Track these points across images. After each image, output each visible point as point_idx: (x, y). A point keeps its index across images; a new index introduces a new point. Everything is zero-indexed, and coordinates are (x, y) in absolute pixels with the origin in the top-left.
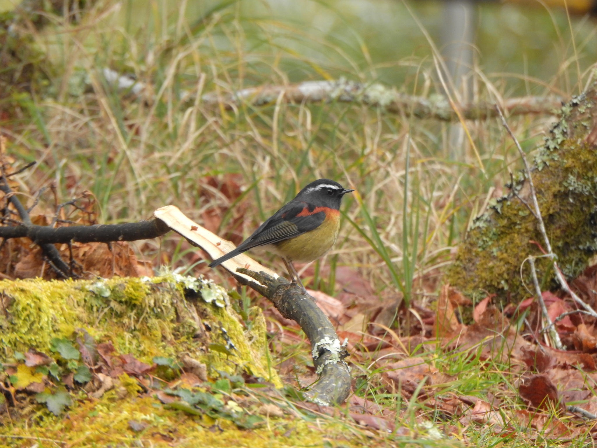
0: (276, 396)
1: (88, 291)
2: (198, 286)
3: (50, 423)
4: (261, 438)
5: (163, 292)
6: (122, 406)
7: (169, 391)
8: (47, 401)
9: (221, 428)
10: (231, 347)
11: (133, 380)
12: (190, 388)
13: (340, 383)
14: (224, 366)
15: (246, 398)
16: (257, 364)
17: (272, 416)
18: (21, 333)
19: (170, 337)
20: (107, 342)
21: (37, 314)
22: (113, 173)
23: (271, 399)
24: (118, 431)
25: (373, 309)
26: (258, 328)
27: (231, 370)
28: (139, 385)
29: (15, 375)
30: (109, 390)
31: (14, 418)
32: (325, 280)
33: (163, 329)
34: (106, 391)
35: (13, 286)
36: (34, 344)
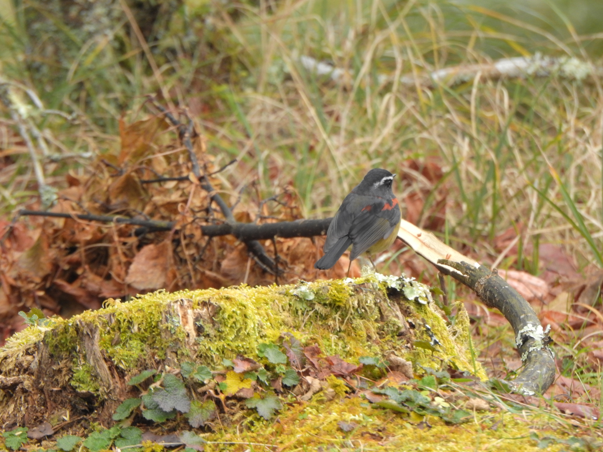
0: (482, 389)
1: (292, 296)
2: (400, 285)
3: (261, 428)
4: (469, 432)
5: (366, 293)
6: (331, 407)
7: (376, 390)
8: (257, 406)
9: (430, 425)
10: (436, 343)
11: (341, 381)
12: (397, 386)
13: (544, 370)
14: (429, 362)
15: (452, 393)
16: (461, 359)
17: (479, 410)
18: (228, 340)
19: (375, 336)
20: (314, 345)
21: (243, 320)
22: (314, 162)
23: (477, 393)
24: (328, 433)
25: (577, 287)
26: (462, 322)
27: (436, 366)
28: (347, 386)
29: (224, 382)
30: (318, 392)
31: (225, 425)
32: (529, 258)
33: (368, 329)
34: (314, 394)
35: (219, 294)
36: (242, 350)
